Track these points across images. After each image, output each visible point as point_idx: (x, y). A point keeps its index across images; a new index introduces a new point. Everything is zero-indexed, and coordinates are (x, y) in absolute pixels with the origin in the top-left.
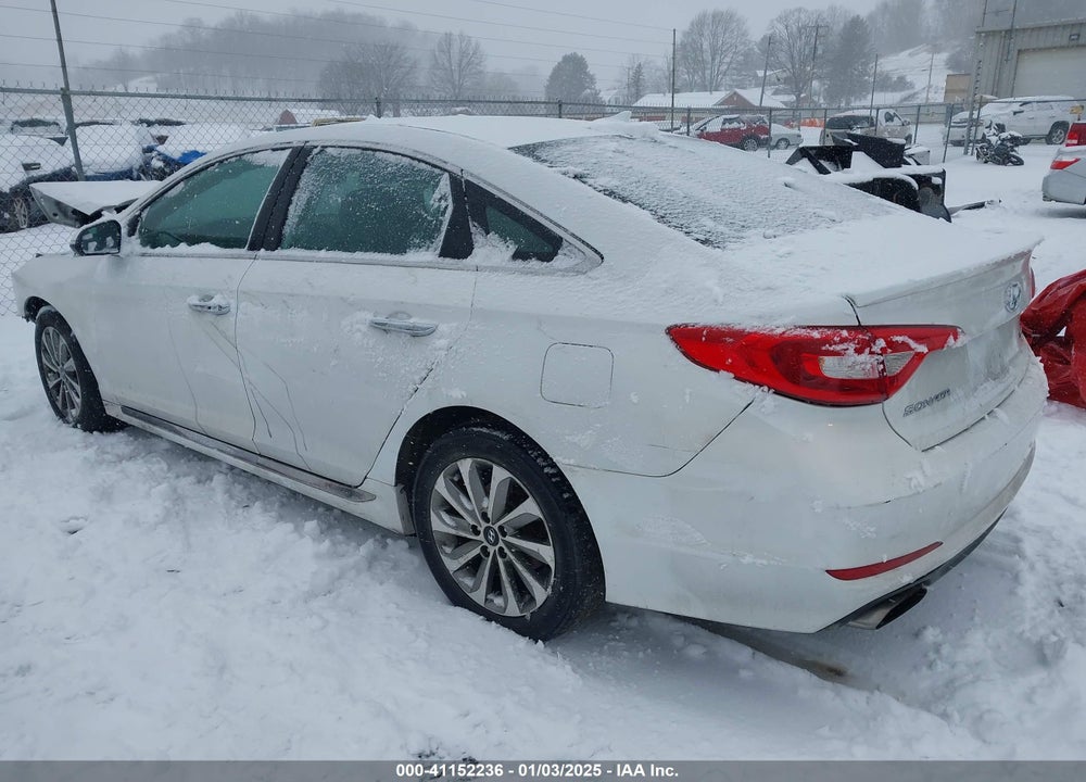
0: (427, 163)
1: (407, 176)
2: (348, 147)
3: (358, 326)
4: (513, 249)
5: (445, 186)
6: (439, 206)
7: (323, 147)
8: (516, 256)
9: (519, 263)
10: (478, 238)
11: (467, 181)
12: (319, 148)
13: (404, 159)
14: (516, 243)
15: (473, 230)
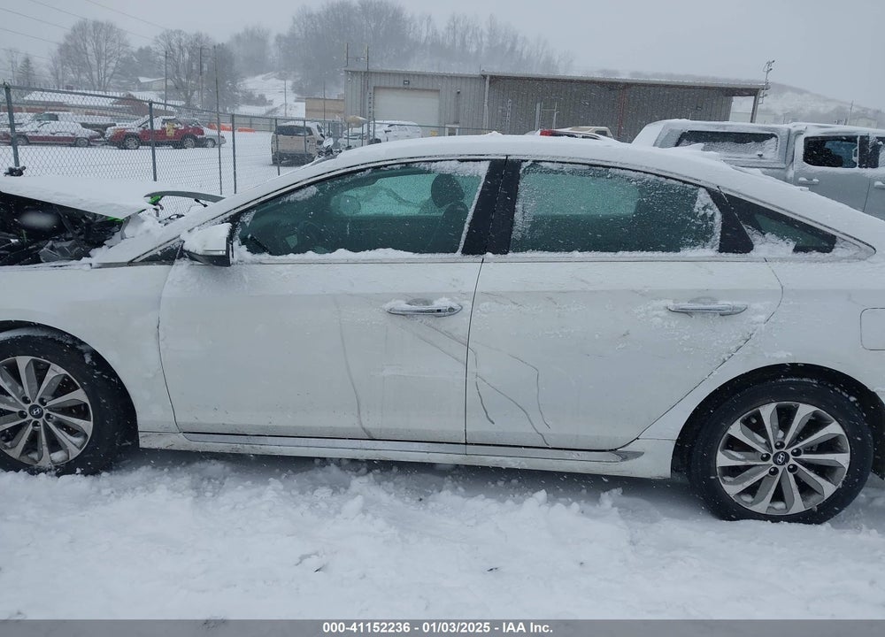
0: (676, 180)
1: (657, 189)
2: (570, 163)
3: (655, 313)
4: (792, 245)
5: (703, 198)
6: (705, 214)
7: (534, 161)
8: (796, 250)
9: (801, 255)
10: (756, 238)
11: (726, 195)
12: (529, 163)
13: (648, 176)
14: (794, 240)
15: (748, 231)
